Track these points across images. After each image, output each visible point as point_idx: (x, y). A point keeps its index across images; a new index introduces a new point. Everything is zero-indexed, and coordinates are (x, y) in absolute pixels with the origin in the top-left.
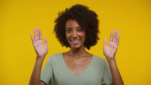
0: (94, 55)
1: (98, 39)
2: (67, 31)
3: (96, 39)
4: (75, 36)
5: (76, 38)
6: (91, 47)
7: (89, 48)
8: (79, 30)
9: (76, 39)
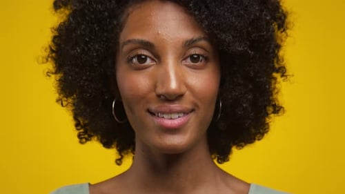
0: (258, 187)
1: (277, 109)
2: (130, 60)
3: (265, 108)
4: (174, 85)
5: (178, 97)
6: (234, 149)
7: (224, 156)
8: (194, 59)
9: (175, 106)
